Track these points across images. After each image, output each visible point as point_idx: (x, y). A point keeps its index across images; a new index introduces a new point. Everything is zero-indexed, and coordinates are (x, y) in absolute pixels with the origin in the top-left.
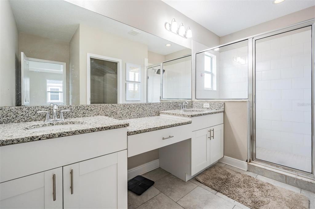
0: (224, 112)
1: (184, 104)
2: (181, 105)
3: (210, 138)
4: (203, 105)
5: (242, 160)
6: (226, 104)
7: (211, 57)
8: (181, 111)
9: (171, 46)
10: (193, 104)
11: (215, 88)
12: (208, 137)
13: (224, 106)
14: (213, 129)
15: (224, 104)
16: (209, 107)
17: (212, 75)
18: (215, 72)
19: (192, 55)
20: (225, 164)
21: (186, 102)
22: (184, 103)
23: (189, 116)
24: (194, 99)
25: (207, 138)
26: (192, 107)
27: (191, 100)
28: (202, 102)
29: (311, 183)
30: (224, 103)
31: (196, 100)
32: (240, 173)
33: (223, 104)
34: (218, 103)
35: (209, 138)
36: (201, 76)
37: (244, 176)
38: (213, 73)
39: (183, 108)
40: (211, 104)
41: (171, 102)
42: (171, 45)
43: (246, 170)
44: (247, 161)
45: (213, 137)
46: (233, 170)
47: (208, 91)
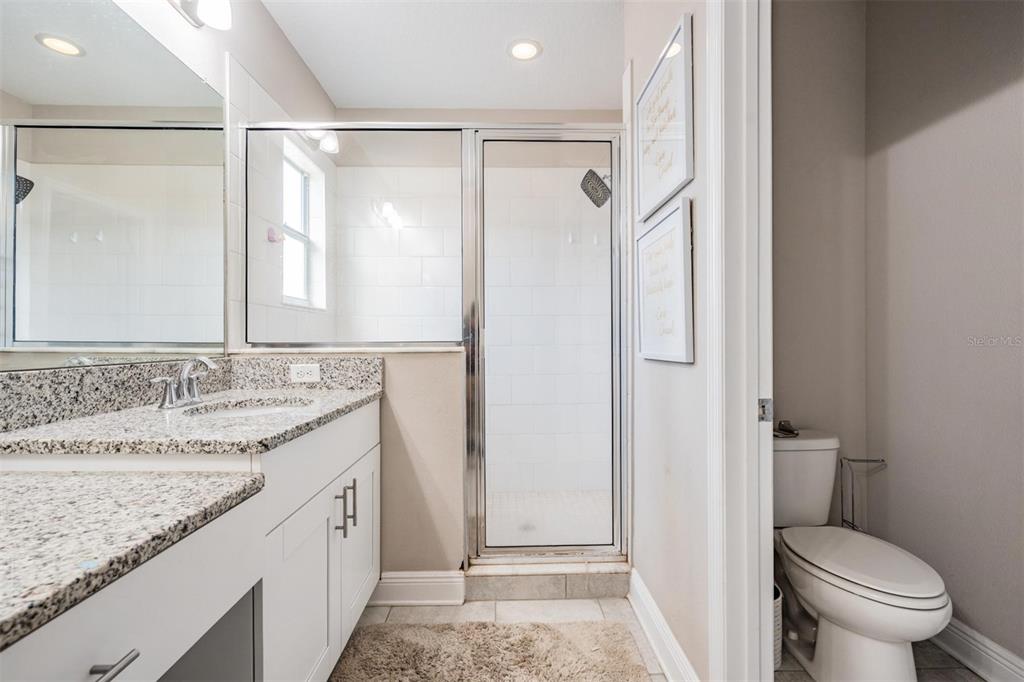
0: (382, 398)
1: (185, 375)
2: (169, 379)
3: (344, 528)
4: (286, 371)
5: (447, 568)
6: (389, 363)
7: (302, 172)
8: (167, 413)
9: (77, 55)
10: (234, 368)
11: (320, 300)
12: (332, 526)
13: (383, 373)
14: (355, 481)
15: (383, 363)
16: (316, 378)
17: (309, 247)
18: (319, 235)
19: (228, 130)
20: (387, 606)
21: (203, 359)
22: (188, 366)
23: (243, 450)
24: (236, 345)
25: (332, 530)
26: (227, 384)
27: (221, 350)
28: (283, 356)
29: (616, 573)
30: (383, 360)
31: (249, 350)
32: (450, 627)
33: (377, 362)
34: (358, 362)
35: (337, 528)
36: (271, 240)
37: (466, 632)
38: (311, 238)
39: (178, 397)
40: (329, 365)
41: (86, 361)
42: (83, 53)
43: (462, 601)
44: (462, 568)
45: (354, 517)
46: (425, 626)
47: (291, 307)
